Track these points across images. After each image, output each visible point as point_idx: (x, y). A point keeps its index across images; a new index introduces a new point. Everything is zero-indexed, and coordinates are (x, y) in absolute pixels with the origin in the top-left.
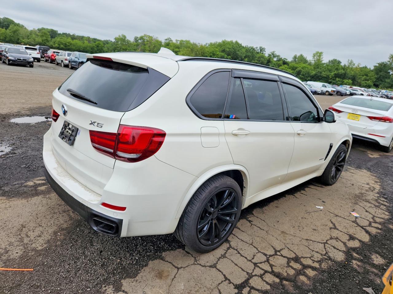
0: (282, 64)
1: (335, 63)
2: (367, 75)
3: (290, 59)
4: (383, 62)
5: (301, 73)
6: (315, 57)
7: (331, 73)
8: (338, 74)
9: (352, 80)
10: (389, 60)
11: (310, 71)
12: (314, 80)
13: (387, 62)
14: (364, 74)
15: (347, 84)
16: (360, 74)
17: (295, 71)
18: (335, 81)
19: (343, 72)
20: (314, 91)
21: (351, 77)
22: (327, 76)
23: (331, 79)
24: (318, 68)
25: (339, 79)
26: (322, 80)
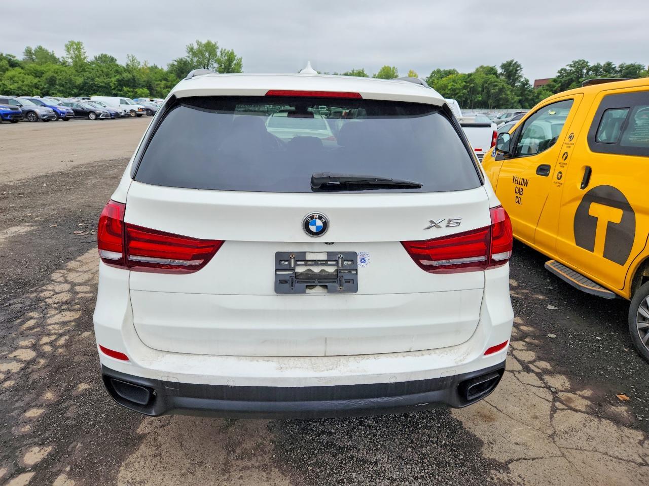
0: (8, 66)
1: (106, 61)
2: (166, 80)
3: (20, 57)
4: (180, 58)
5: (57, 82)
6: (72, 52)
7: (111, 78)
8: (122, 80)
9: (148, 89)
10: (187, 55)
11: (72, 77)
12: (86, 92)
13: (186, 58)
14: (161, 78)
15: (143, 95)
16: (156, 78)
17: (44, 79)
18: (122, 92)
19: (130, 76)
20: (114, 112)
21: (144, 84)
22: (106, 84)
23: (114, 89)
24: (84, 70)
25: (128, 88)
26: (100, 92)
